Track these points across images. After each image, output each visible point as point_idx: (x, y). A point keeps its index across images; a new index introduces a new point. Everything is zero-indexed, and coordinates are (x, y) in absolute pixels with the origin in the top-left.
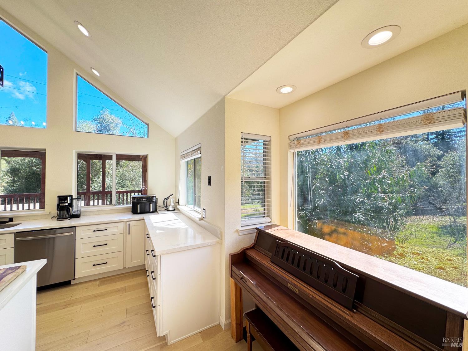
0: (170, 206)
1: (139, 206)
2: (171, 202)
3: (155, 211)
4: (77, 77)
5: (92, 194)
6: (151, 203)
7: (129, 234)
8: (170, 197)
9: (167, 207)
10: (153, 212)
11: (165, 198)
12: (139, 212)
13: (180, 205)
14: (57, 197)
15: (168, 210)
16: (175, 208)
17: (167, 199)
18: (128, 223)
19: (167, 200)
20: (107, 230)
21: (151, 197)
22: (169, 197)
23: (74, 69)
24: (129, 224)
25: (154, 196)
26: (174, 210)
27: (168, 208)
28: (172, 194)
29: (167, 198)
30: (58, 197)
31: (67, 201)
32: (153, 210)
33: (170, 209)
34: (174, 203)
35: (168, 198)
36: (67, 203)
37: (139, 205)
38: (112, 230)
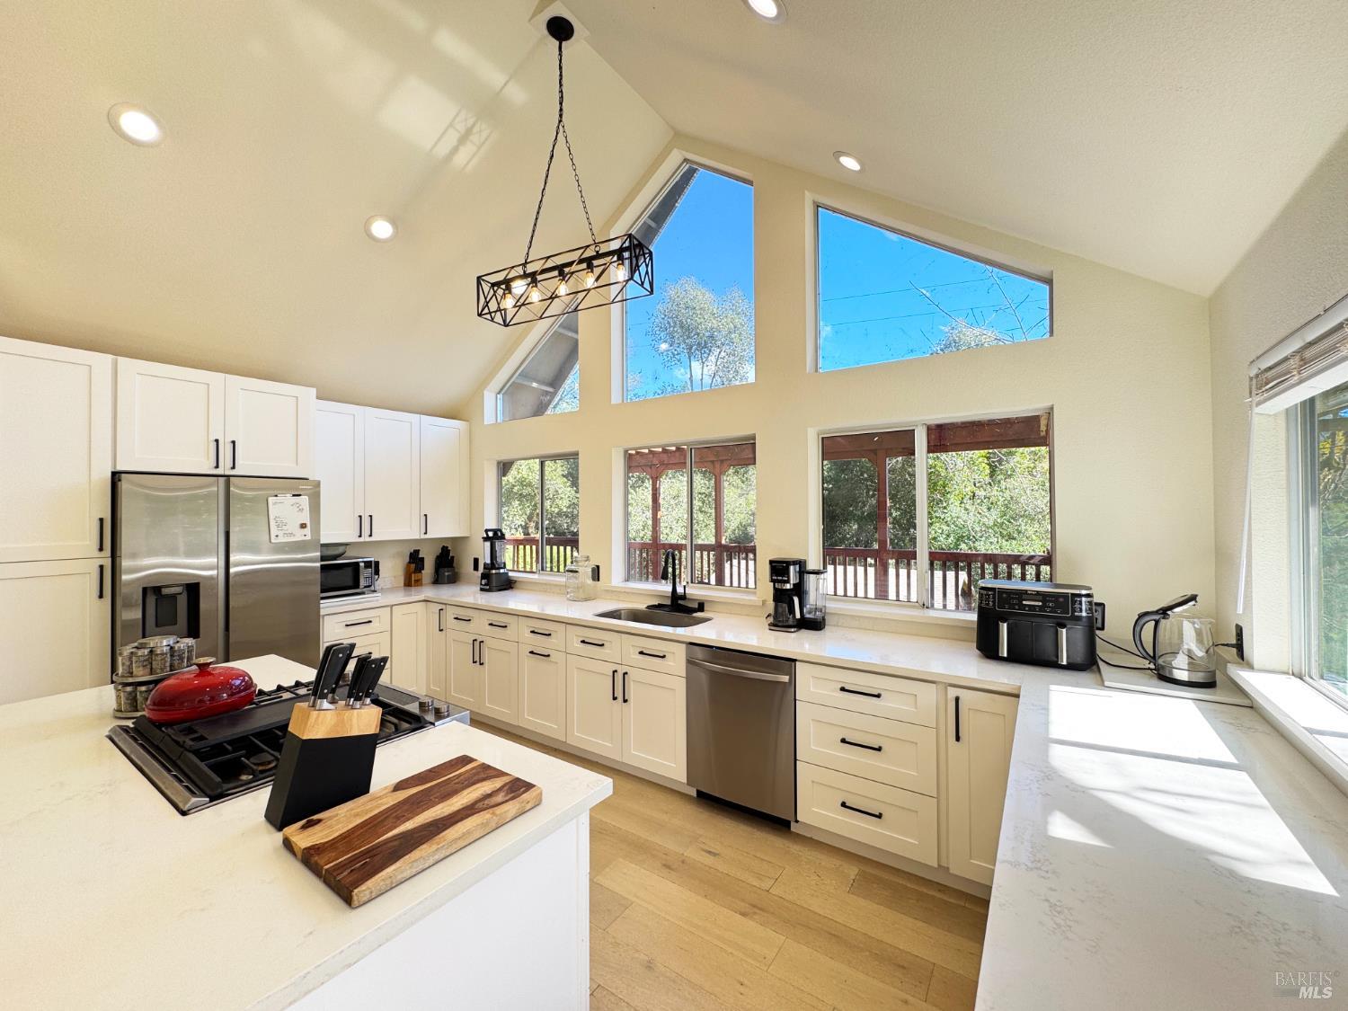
0: (1175, 653)
1: (1004, 627)
2: (1187, 638)
3: (1087, 663)
4: (817, 215)
5: (892, 559)
6: (1063, 626)
7: (958, 739)
8: (1177, 610)
9: (1160, 661)
10: (1071, 667)
11: (1146, 614)
12: (1004, 653)
13: (1250, 667)
14: (768, 562)
15: (1165, 678)
16: (1213, 673)
17: (1157, 617)
18: (953, 693)
19: (1157, 622)
20: (878, 696)
21: (1065, 596)
22: (1171, 608)
23: (806, 192)
24: (957, 699)
25: (1080, 596)
26: (1210, 685)
27: (1163, 667)
28: (1189, 593)
29: (1156, 612)
30: (771, 562)
31: (789, 577)
32: (1079, 659)
33: (1182, 675)
34: (1208, 642)
35: (1164, 612)
36: (788, 582)
37: (1005, 625)
38: (896, 702)
